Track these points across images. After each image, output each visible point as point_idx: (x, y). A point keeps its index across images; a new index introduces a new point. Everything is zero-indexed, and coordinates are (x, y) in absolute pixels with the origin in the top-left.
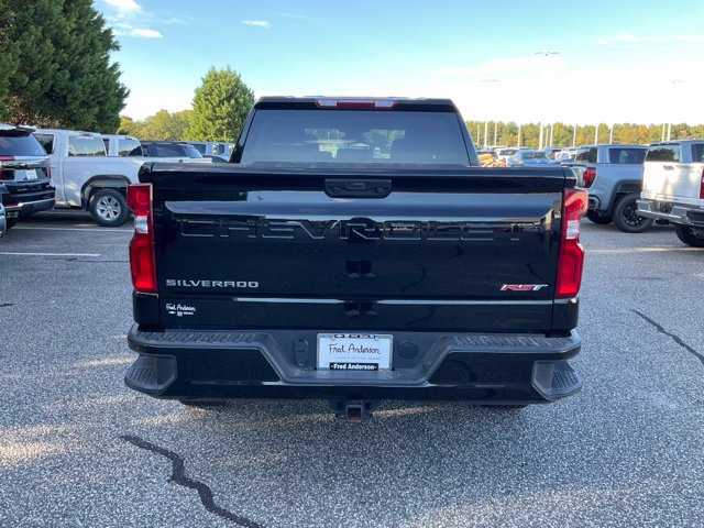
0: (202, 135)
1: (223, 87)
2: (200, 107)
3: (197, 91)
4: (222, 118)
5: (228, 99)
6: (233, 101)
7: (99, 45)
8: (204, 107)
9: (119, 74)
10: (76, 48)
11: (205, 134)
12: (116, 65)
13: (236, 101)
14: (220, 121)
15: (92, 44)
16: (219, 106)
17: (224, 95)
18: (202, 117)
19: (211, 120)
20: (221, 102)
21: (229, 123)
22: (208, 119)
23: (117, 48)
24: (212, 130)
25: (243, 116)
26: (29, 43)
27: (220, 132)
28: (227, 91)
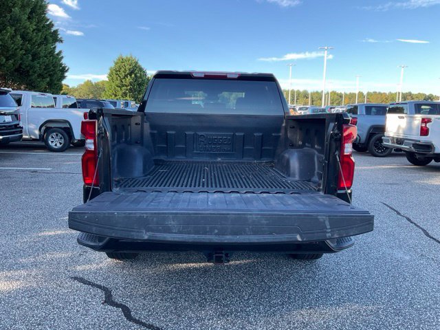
0: (113, 96)
1: (128, 67)
2: (112, 79)
3: (111, 69)
4: (126, 86)
5: (130, 74)
6: (133, 76)
7: (50, 39)
8: (115, 78)
9: (62, 57)
10: (36, 41)
11: (116, 96)
12: (60, 52)
13: (136, 76)
14: (125, 88)
15: (46, 39)
16: (124, 78)
17: (128, 72)
18: (113, 85)
19: (119, 87)
20: (126, 76)
21: (130, 89)
22: (117, 86)
23: (61, 41)
24: (120, 93)
25: (140, 85)
26: (6, 38)
27: (125, 94)
28: (129, 69)
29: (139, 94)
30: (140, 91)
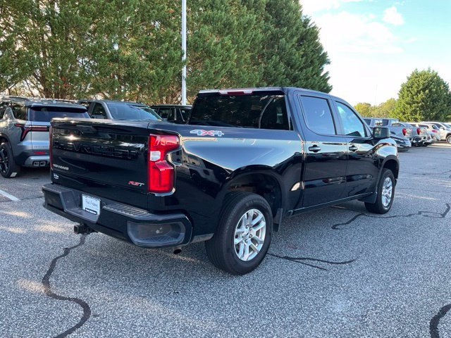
0: (401, 114)
1: (421, 82)
2: (403, 96)
3: (402, 85)
4: (418, 103)
5: (424, 90)
6: (427, 91)
7: (317, 62)
8: (406, 95)
9: (329, 78)
10: (300, 65)
11: (404, 113)
12: (327, 73)
13: (430, 91)
14: (416, 104)
15: (312, 62)
16: (416, 94)
17: (421, 87)
18: (403, 102)
19: (409, 104)
20: (418, 92)
21: (422, 106)
22: (407, 103)
23: (329, 63)
24: (409, 111)
25: (434, 101)
26: (270, 66)
27: (415, 112)
28: (423, 84)
29: (432, 111)
30: (433, 108)
